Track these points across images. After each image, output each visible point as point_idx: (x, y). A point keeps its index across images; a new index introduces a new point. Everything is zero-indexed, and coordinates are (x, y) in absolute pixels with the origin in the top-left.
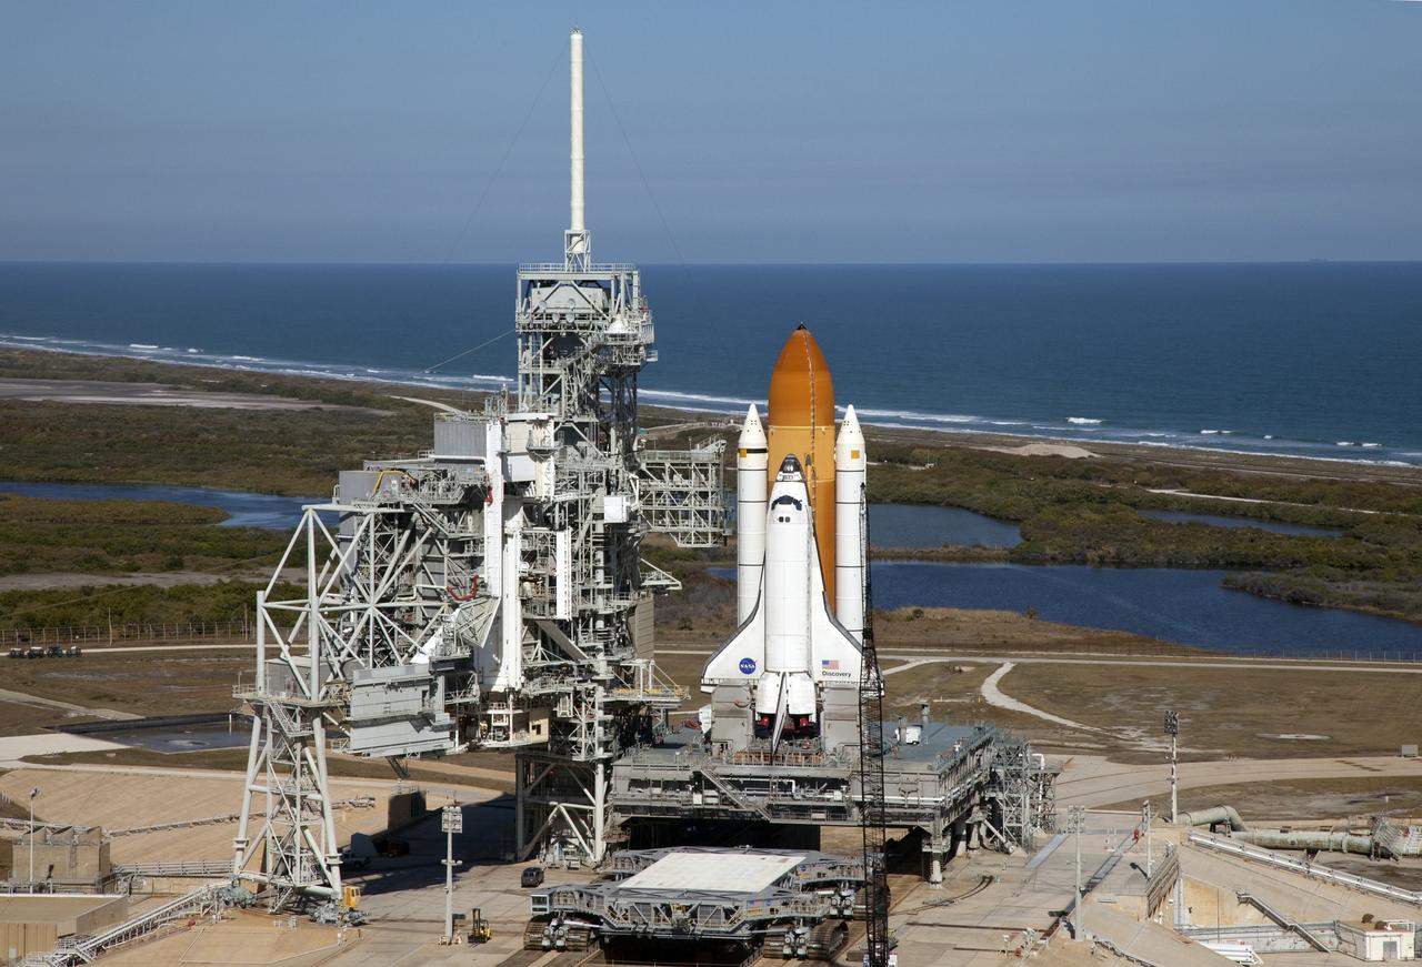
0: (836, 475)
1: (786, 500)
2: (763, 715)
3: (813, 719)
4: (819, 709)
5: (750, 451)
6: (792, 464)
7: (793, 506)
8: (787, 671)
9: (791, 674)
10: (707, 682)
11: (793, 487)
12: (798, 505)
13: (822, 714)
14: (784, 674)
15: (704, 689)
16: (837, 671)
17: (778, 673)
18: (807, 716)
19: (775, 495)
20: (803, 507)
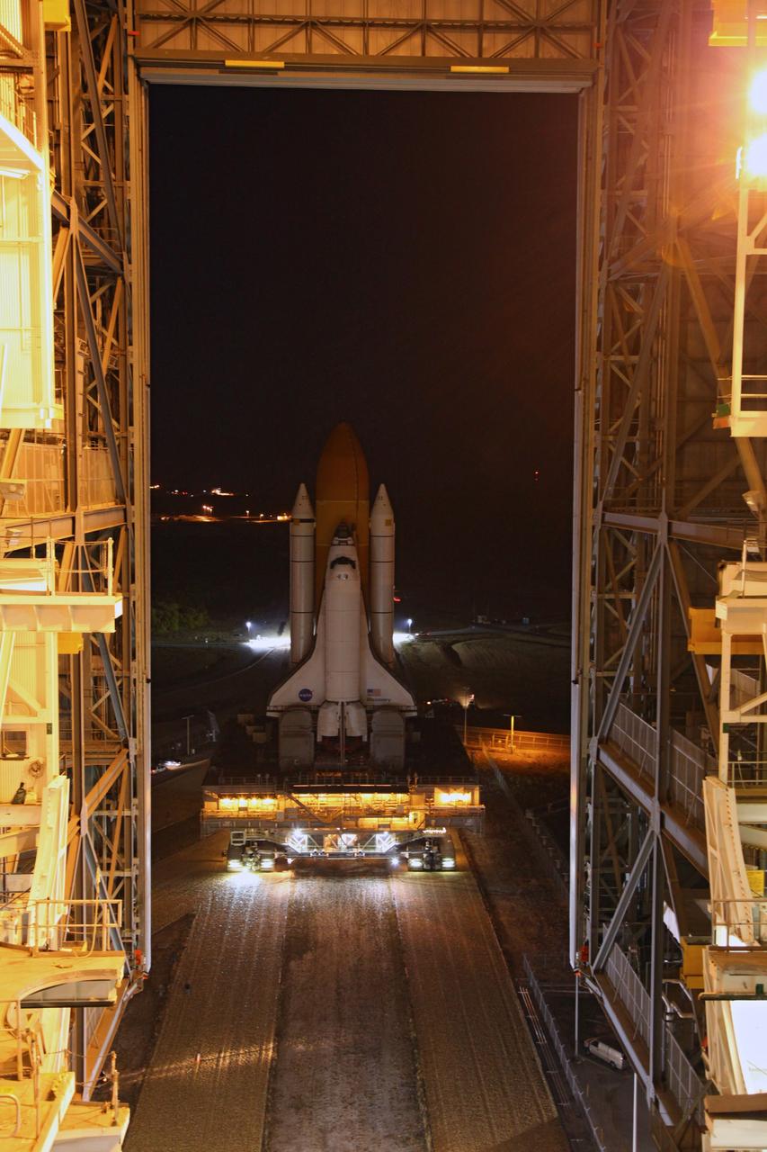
0: (370, 539)
1: (343, 561)
2: (324, 738)
3: (365, 739)
4: (370, 730)
5: (302, 521)
6: (345, 529)
7: (348, 567)
8: (344, 701)
9: (348, 703)
10: (272, 709)
11: (347, 551)
12: (352, 563)
13: (372, 735)
14: (343, 703)
15: (269, 714)
16: (378, 698)
17: (337, 703)
18: (361, 738)
19: (333, 557)
20: (357, 568)
